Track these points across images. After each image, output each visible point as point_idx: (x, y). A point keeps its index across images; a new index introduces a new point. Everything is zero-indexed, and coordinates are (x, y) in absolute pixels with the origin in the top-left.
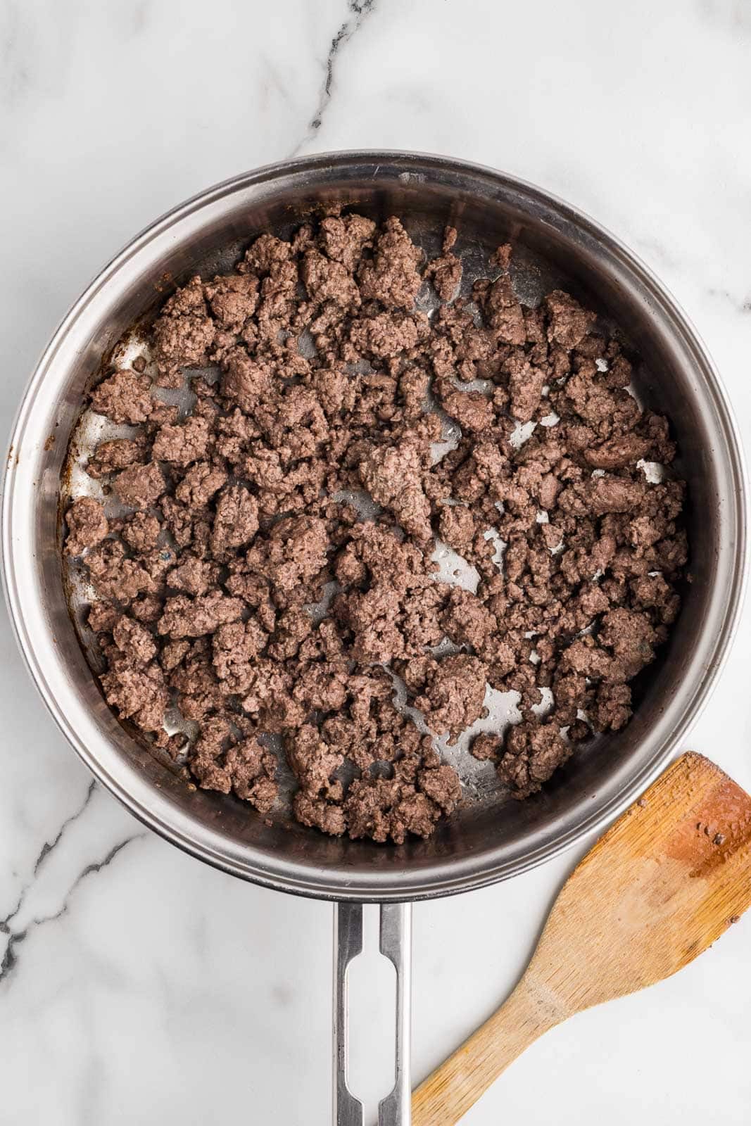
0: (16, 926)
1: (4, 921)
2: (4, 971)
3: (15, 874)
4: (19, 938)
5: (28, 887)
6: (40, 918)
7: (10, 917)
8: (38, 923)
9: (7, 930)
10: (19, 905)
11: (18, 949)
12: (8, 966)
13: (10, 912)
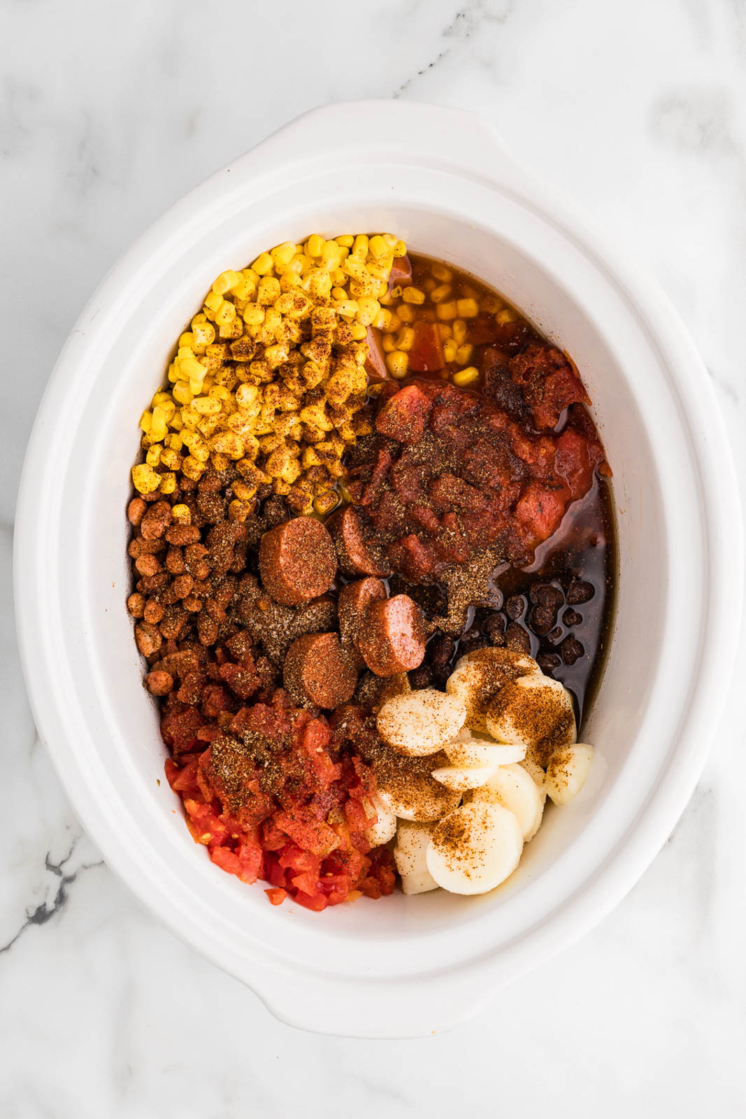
0: (68, 870)
1: (58, 865)
2: (56, 907)
3: (67, 827)
4: (69, 880)
5: (79, 838)
6: (87, 864)
7: (62, 862)
8: (85, 867)
9: (60, 873)
10: (70, 853)
11: (70, 890)
12: (60, 903)
13: (62, 858)
